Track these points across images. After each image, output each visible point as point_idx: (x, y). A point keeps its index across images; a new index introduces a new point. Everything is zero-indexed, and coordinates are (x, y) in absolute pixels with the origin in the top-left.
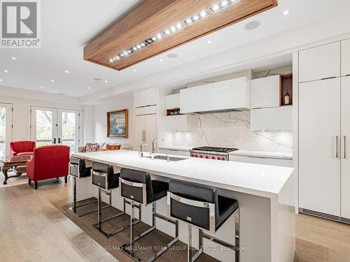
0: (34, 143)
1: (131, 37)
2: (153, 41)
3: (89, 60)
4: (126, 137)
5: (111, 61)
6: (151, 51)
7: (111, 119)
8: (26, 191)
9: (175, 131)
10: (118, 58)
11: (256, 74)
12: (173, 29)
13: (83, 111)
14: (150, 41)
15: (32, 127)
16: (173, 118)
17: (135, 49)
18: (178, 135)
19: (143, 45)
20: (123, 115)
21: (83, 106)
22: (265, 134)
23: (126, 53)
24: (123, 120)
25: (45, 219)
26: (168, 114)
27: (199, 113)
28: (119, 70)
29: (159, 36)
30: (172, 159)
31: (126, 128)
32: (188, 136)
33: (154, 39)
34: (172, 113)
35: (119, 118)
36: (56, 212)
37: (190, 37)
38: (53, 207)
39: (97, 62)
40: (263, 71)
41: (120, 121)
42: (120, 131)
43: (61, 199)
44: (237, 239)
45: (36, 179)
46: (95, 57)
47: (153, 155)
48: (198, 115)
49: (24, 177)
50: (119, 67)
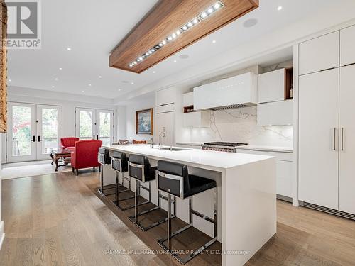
0: (78, 139)
1: (142, 45)
2: (160, 47)
3: (113, 66)
4: (152, 134)
5: (131, 65)
6: (160, 55)
7: (139, 118)
8: (70, 177)
9: (191, 127)
10: (135, 63)
11: (264, 69)
12: (174, 36)
13: (116, 111)
14: (157, 47)
15: (77, 125)
16: (189, 114)
17: (147, 54)
18: (195, 132)
19: (153, 50)
20: (149, 114)
21: (117, 106)
22: (273, 129)
23: (141, 59)
24: (149, 118)
25: (81, 196)
26: (185, 112)
27: (212, 109)
28: (139, 72)
29: (164, 42)
30: (173, 149)
31: (151, 126)
32: (203, 132)
33: (161, 45)
34: (188, 110)
35: (145, 116)
36: (89, 192)
37: (190, 40)
38: (87, 188)
39: (120, 68)
40: (272, 65)
41: (146, 119)
42: (147, 129)
43: (94, 183)
44: (215, 216)
45: (77, 168)
46: (117, 63)
47: (160, 147)
48: (212, 112)
49: (69, 167)
50: (139, 70)
